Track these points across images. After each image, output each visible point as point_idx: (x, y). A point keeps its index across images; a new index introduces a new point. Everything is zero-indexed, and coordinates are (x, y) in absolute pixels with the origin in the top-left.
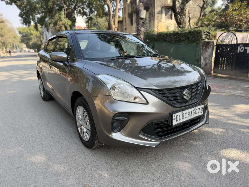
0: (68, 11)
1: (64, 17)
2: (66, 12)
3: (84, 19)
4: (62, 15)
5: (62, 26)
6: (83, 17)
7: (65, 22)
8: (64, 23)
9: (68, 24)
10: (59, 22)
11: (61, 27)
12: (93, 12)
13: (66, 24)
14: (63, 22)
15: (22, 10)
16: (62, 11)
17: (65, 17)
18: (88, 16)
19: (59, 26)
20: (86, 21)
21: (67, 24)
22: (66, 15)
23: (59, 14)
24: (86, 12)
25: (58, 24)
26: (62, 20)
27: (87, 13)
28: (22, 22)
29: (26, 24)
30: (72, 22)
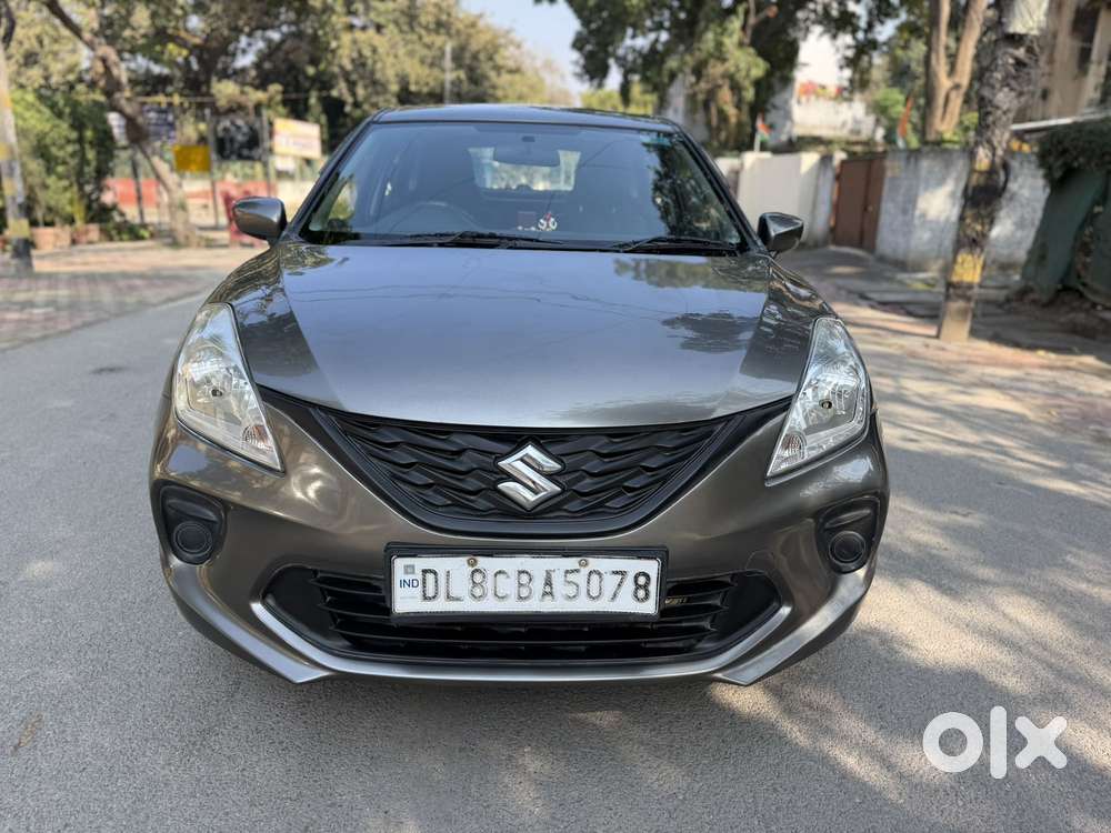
0: (762, 15)
1: (741, 45)
2: (752, 20)
3: (838, 50)
4: (731, 35)
5: (720, 82)
6: (834, 37)
7: (737, 67)
8: (732, 69)
9: (748, 75)
10: (714, 66)
11: (720, 87)
12: (890, 10)
13: (740, 77)
14: (730, 66)
15: (586, 22)
16: (733, 18)
17: (747, 40)
18: (860, 35)
19: (709, 86)
20: (846, 58)
21: (743, 73)
22: (749, 32)
23: (719, 30)
24: (853, 15)
25: (708, 75)
26: (728, 56)
27: (858, 18)
28: (578, 70)
29: (592, 78)
30: (768, 65)
